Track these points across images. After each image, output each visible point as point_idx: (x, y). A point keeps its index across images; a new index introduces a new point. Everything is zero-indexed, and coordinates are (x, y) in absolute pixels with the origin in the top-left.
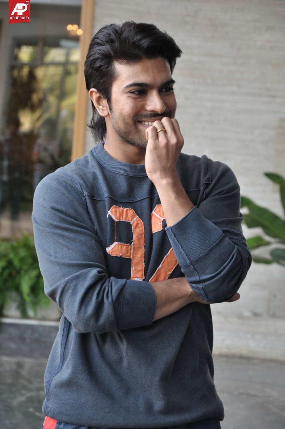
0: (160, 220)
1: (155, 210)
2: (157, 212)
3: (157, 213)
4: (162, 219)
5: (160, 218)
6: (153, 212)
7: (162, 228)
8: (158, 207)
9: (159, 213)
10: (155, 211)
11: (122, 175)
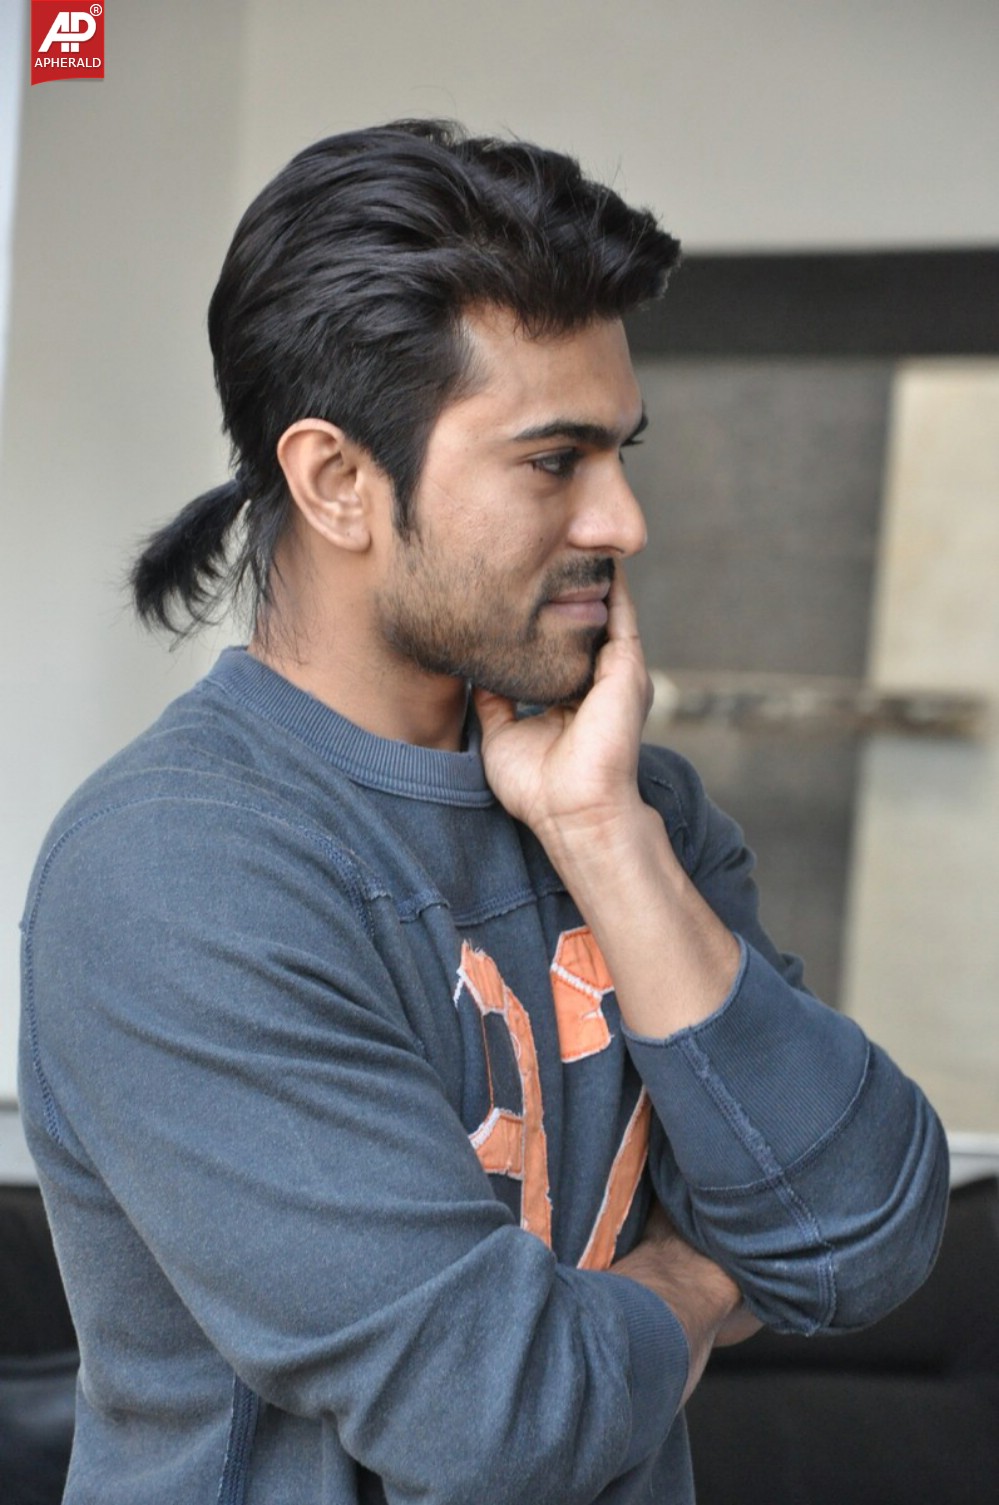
0: (590, 997)
1: (562, 953)
2: (570, 964)
3: (568, 967)
4: (598, 996)
5: (588, 989)
6: (554, 967)
7: (611, 1031)
8: (567, 942)
9: (575, 968)
10: (560, 959)
11: (423, 801)
